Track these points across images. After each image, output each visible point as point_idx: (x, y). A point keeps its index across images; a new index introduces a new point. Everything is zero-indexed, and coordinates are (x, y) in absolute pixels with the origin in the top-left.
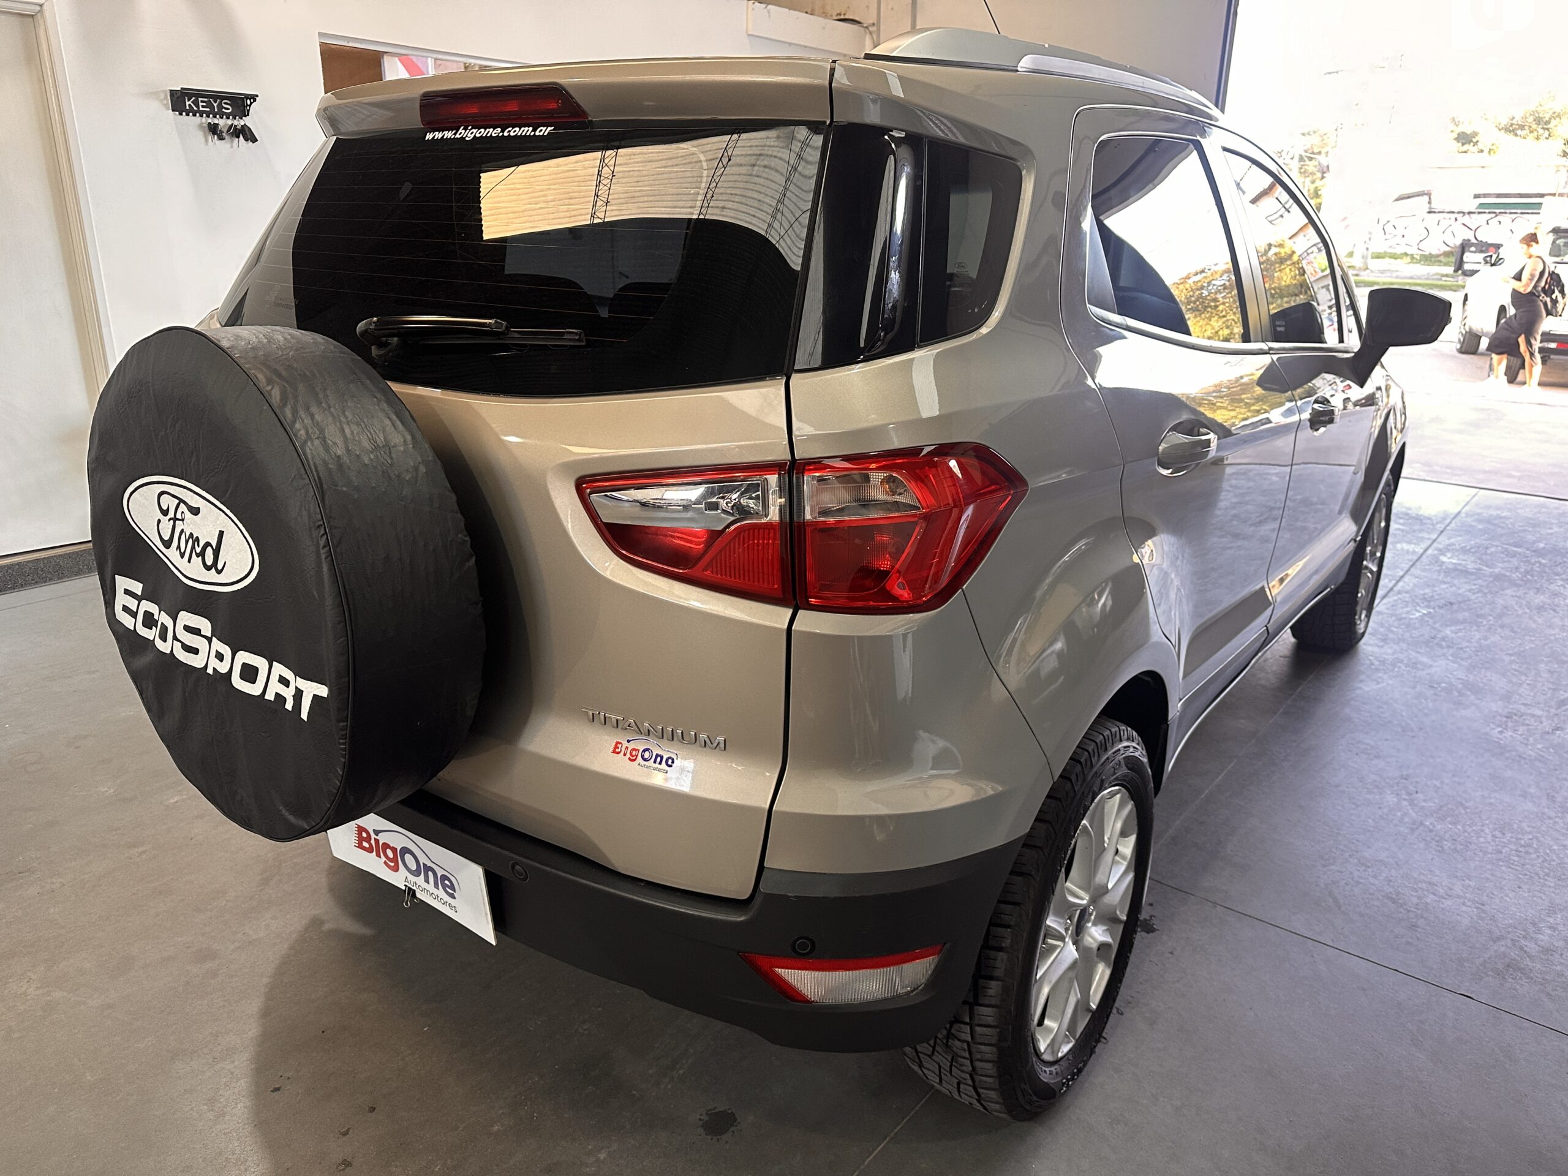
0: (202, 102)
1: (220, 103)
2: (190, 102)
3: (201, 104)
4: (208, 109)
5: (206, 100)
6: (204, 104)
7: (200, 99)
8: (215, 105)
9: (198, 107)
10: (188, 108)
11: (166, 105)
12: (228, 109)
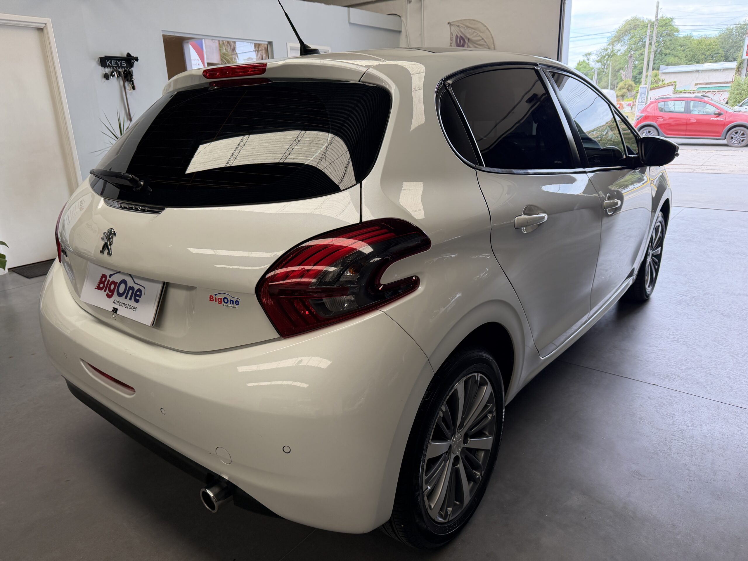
0: (113, 62)
1: (121, 64)
2: (109, 62)
3: (113, 63)
4: (116, 65)
5: (115, 61)
6: (114, 63)
7: (112, 61)
8: (119, 63)
9: (112, 64)
10: (107, 65)
11: (99, 64)
12: (124, 65)
